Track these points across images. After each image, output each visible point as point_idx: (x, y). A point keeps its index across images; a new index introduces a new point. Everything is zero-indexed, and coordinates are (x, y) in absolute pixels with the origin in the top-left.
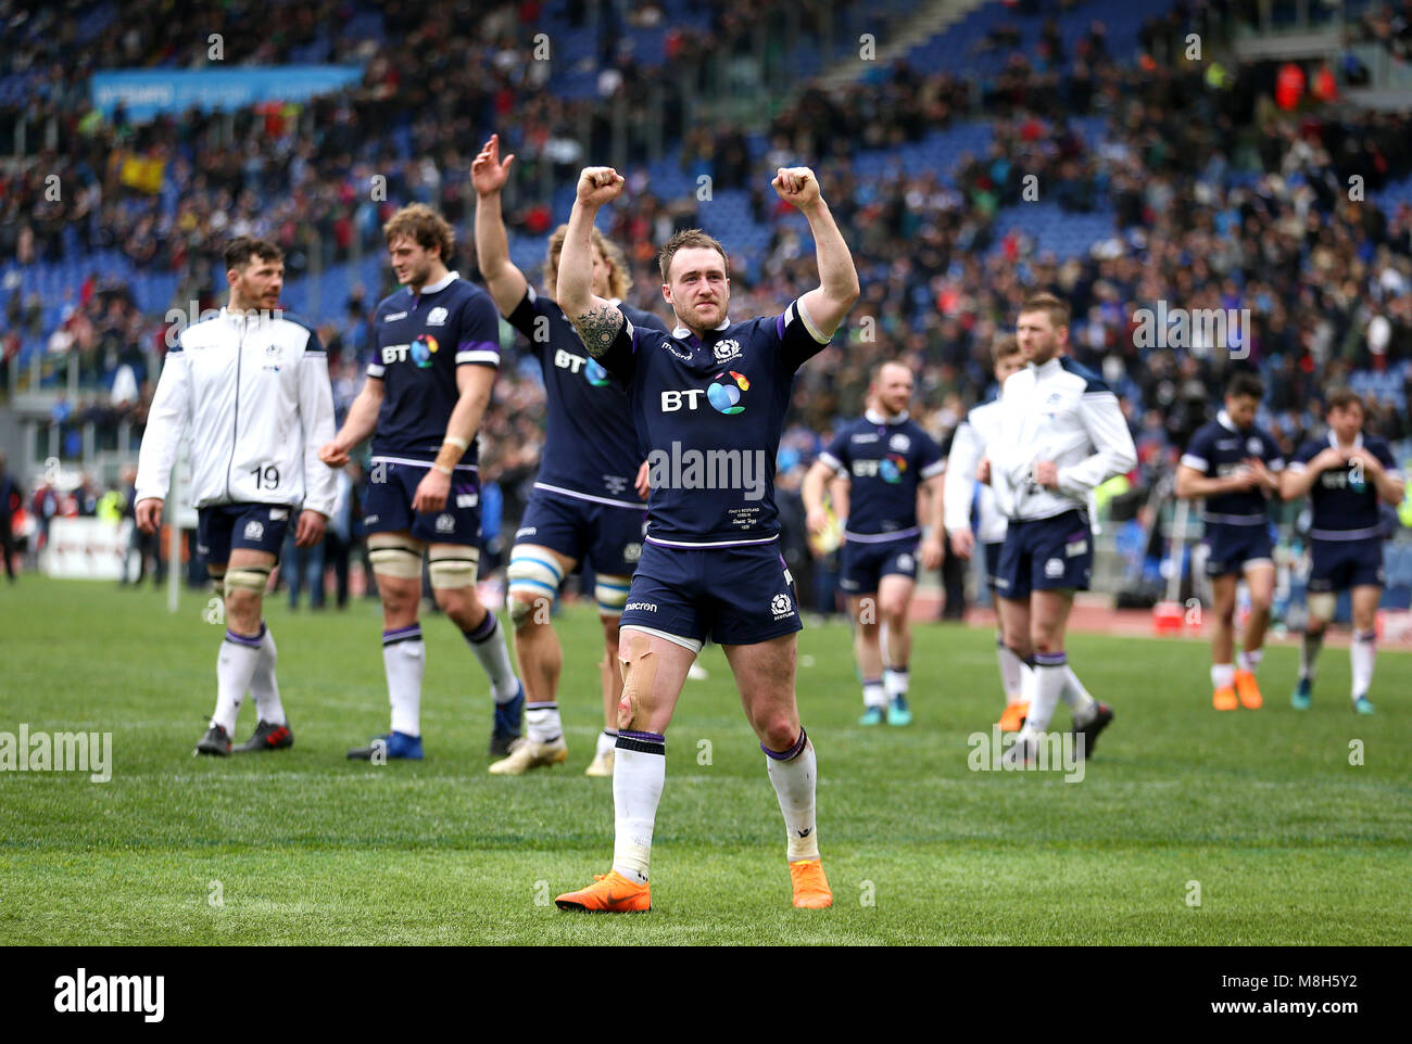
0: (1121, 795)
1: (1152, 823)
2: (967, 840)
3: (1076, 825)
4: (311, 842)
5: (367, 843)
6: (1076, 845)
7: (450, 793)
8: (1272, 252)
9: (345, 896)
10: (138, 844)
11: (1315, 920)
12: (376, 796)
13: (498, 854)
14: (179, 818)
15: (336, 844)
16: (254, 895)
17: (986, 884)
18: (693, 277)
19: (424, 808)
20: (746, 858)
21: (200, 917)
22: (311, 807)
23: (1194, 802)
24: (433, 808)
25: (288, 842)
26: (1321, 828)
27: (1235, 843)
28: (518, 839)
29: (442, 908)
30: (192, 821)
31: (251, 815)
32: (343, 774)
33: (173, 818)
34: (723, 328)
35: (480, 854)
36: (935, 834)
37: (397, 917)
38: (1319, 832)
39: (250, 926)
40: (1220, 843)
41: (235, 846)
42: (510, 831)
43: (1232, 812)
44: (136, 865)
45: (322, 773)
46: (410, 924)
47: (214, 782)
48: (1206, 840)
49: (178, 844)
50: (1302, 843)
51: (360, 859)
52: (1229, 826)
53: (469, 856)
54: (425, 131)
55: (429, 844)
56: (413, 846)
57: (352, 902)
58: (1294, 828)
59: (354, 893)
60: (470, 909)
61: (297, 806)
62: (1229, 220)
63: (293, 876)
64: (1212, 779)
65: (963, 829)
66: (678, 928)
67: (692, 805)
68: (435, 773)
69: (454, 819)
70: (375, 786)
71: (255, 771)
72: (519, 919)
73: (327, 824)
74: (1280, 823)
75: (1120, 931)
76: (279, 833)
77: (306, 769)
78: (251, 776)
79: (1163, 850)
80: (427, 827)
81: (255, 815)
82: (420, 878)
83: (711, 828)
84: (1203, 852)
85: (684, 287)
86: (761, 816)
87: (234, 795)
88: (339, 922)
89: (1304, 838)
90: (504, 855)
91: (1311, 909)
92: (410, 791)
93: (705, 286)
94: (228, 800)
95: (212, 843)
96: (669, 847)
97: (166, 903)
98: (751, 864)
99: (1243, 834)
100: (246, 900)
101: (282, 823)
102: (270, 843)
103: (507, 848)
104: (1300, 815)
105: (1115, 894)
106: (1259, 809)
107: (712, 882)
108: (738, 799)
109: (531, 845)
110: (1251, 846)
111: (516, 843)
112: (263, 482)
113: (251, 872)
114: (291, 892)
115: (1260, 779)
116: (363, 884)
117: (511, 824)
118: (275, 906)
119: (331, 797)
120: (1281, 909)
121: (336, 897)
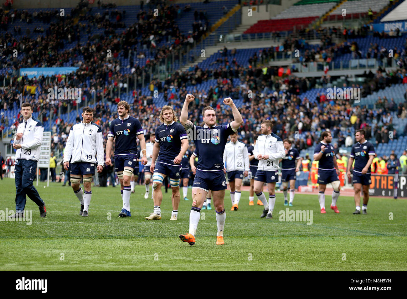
0: (244, 226)
1: (251, 232)
2: (211, 236)
3: (235, 233)
4: (67, 237)
5: (79, 237)
6: (235, 237)
7: (98, 226)
8: (277, 108)
9: (75, 249)
10: (29, 237)
11: (286, 253)
12: (81, 227)
13: (108, 239)
14: (38, 231)
15: (73, 237)
16: (55, 248)
17: (215, 246)
18: (209, 115)
19: (92, 229)
20: (163, 240)
21: (43, 253)
22: (67, 229)
23: (260, 228)
24: (94, 229)
25: (62, 237)
26: (287, 233)
27: (269, 236)
28: (112, 236)
29: (96, 251)
30: (41, 232)
31: (54, 231)
32: (74, 222)
33: (36, 232)
34: (215, 126)
35: (104, 240)
36: (204, 235)
37: (86, 253)
38: (287, 234)
39: (54, 255)
40: (266, 236)
41: (50, 238)
42: (111, 234)
43: (268, 230)
44: (28, 242)
45: (70, 222)
46: (89, 255)
47: (46, 224)
48: (263, 236)
49: (38, 237)
50: (283, 236)
51: (78, 241)
52: (268, 233)
53: (102, 240)
54: (93, 81)
55: (93, 237)
56: (90, 238)
57: (76, 250)
58: (282, 233)
59: (77, 248)
60: (102, 252)
61: (64, 229)
62: (268, 100)
63: (63, 244)
64: (264, 223)
65: (210, 234)
66: (148, 256)
67: (151, 229)
68: (94, 222)
69: (99, 232)
70: (81, 225)
71: (55, 221)
72: (113, 254)
73: (71, 233)
74: (279, 232)
75: (244, 256)
76: (60, 235)
77: (66, 221)
78: (54, 223)
79: (253, 238)
80: (92, 234)
81: (55, 231)
82: (91, 245)
83: (155, 234)
84: (262, 238)
85: (207, 117)
86: (166, 231)
87: (50, 227)
88: (73, 255)
89: (284, 235)
90: (110, 240)
91: (285, 251)
92: (89, 226)
93: (211, 117)
94: (49, 228)
95: (45, 237)
96: (146, 238)
97: (35, 250)
98: (164, 241)
99: (271, 234)
100: (53, 250)
101: (61, 233)
102: (59, 237)
103: (110, 238)
104: (283, 230)
105: (243, 248)
106: (274, 229)
107: (155, 245)
108: (161, 227)
109: (115, 238)
110: (272, 237)
111: (112, 237)
112: (88, 158)
113: (54, 243)
114: (63, 248)
115: (274, 223)
116: (78, 246)
117: (111, 233)
118: (59, 251)
119: (71, 227)
120: (279, 251)
121: (73, 249)
